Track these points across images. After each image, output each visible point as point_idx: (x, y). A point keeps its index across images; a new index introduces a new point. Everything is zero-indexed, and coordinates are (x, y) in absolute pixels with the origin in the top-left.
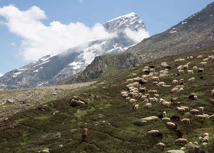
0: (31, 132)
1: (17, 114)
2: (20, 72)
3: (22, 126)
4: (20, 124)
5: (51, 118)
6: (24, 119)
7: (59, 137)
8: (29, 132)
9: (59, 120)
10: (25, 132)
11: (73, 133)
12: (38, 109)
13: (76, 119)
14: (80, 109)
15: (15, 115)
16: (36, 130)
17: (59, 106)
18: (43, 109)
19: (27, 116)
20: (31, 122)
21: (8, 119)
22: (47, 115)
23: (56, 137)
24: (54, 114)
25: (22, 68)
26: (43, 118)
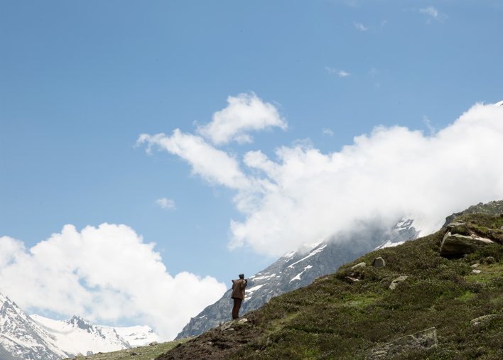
0: (330, 349)
1: (274, 303)
2: (259, 284)
3: (296, 335)
4: (290, 328)
5: (385, 300)
6: (299, 313)
7: (436, 345)
8: (323, 349)
9: (415, 302)
10: (310, 353)
11: (480, 329)
12: (338, 281)
13: (476, 291)
14: (481, 262)
15: (268, 305)
16: (346, 341)
17: (406, 263)
18: (355, 277)
19: (307, 304)
20: (322, 318)
21: (249, 322)
22: (371, 294)
23: (423, 347)
24: (393, 286)
25: (263, 275)
26: (357, 303)
